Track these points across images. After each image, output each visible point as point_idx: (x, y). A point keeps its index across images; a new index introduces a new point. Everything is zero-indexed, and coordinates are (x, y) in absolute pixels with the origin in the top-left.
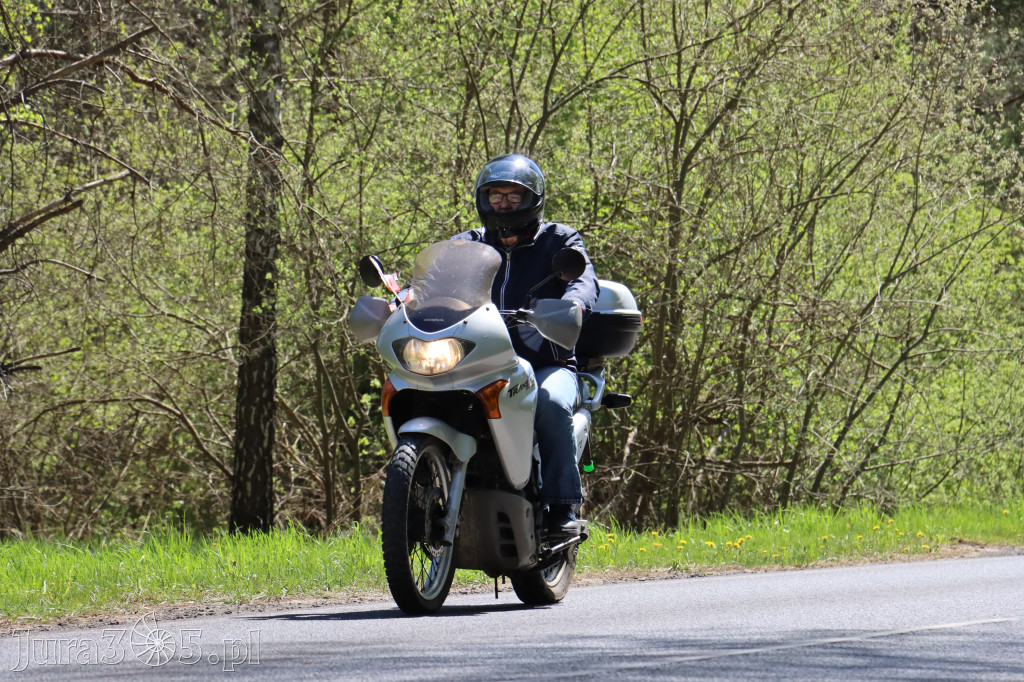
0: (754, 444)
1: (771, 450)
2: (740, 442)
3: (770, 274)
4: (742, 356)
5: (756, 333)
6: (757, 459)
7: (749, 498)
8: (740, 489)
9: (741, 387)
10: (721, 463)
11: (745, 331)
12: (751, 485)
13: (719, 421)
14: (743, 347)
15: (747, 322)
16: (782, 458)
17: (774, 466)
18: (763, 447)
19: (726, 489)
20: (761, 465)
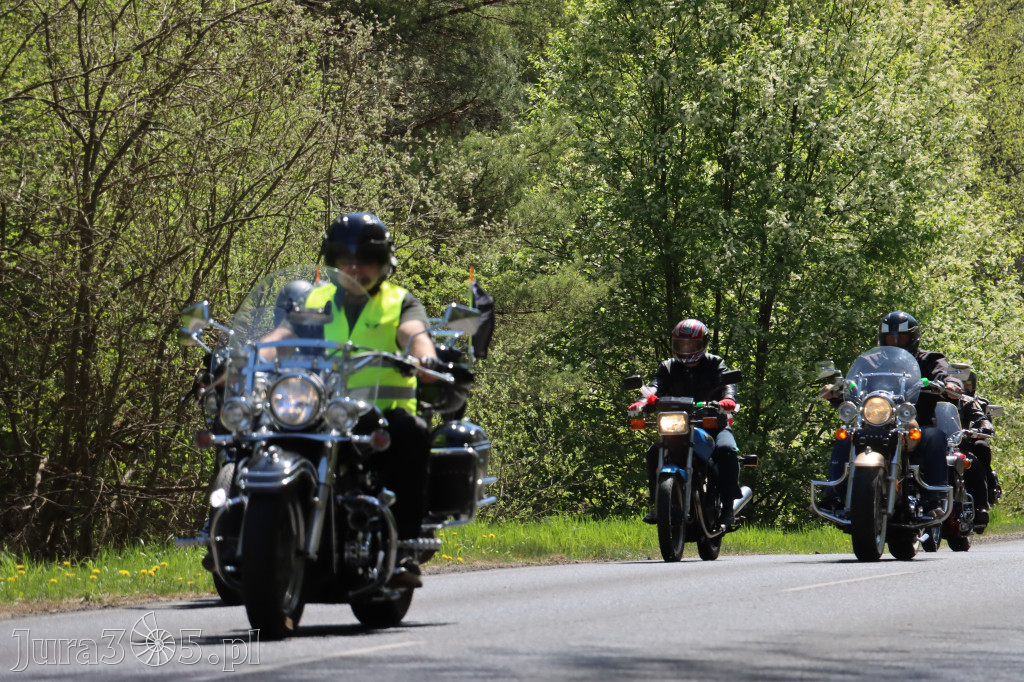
0: (170, 469)
1: (186, 474)
2: (156, 468)
3: (185, 298)
4: (158, 380)
5: (170, 358)
6: (174, 484)
7: (165, 523)
8: (156, 513)
9: (156, 412)
10: (136, 488)
11: (160, 355)
12: (167, 510)
13: (134, 447)
14: (159, 371)
15: (163, 346)
16: (198, 483)
17: (190, 491)
18: (178, 471)
19: (142, 514)
20: (177, 490)
